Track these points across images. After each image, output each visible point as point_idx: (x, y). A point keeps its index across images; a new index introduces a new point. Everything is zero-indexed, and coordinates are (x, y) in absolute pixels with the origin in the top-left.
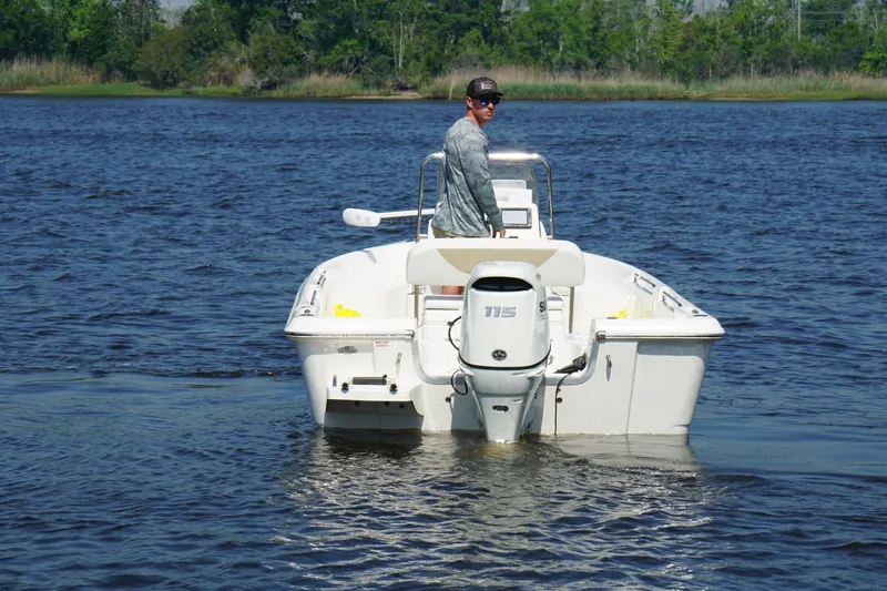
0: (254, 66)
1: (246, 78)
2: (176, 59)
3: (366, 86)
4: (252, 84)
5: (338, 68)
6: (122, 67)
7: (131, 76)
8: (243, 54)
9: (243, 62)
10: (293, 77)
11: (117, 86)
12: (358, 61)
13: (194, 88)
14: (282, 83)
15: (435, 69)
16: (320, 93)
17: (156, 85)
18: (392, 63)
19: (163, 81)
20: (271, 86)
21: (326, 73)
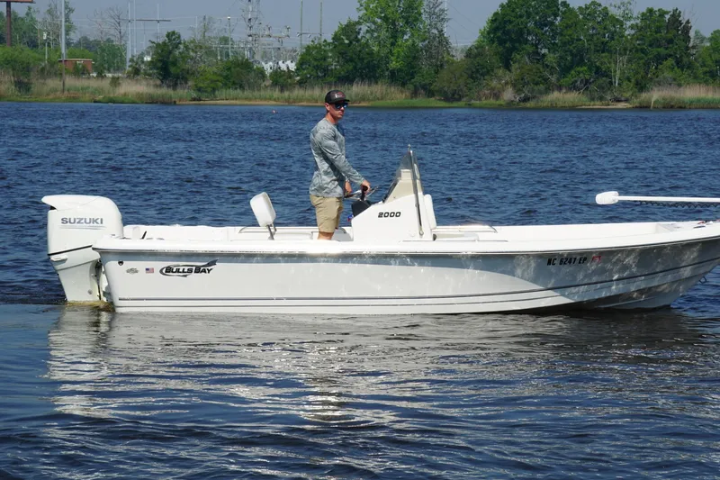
0: (514, 86)
1: (508, 94)
2: (461, 82)
3: (593, 99)
4: (513, 99)
5: (573, 87)
6: (424, 87)
7: (431, 94)
8: (507, 78)
9: (507, 83)
10: (541, 93)
11: (421, 101)
12: (587, 82)
13: (473, 102)
14: (534, 97)
15: (641, 87)
16: (560, 104)
17: (447, 99)
18: (611, 83)
19: (452, 97)
20: (526, 99)
21: (564, 91)
